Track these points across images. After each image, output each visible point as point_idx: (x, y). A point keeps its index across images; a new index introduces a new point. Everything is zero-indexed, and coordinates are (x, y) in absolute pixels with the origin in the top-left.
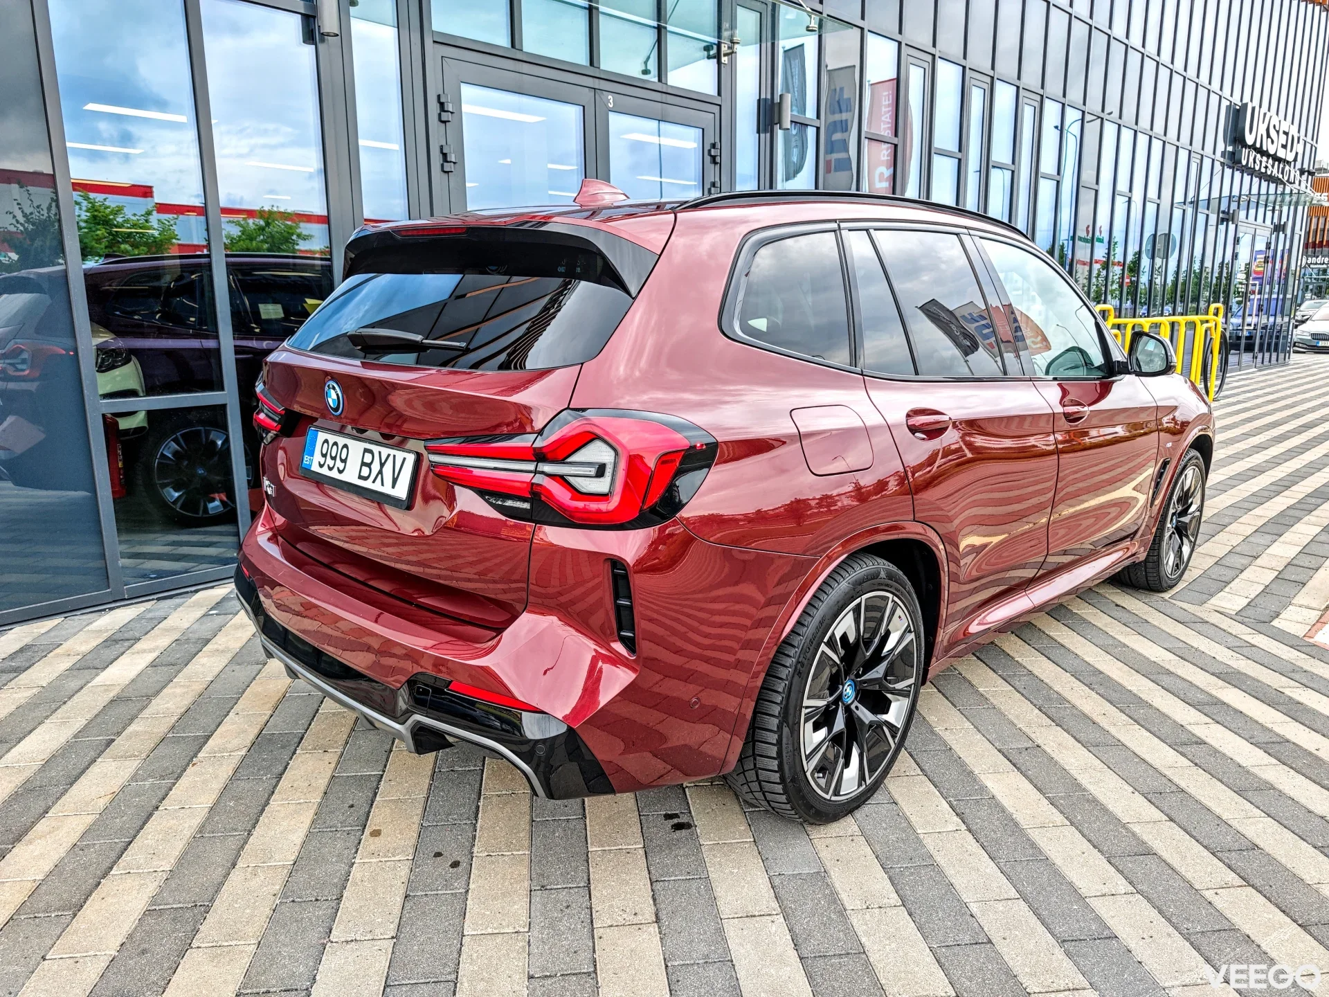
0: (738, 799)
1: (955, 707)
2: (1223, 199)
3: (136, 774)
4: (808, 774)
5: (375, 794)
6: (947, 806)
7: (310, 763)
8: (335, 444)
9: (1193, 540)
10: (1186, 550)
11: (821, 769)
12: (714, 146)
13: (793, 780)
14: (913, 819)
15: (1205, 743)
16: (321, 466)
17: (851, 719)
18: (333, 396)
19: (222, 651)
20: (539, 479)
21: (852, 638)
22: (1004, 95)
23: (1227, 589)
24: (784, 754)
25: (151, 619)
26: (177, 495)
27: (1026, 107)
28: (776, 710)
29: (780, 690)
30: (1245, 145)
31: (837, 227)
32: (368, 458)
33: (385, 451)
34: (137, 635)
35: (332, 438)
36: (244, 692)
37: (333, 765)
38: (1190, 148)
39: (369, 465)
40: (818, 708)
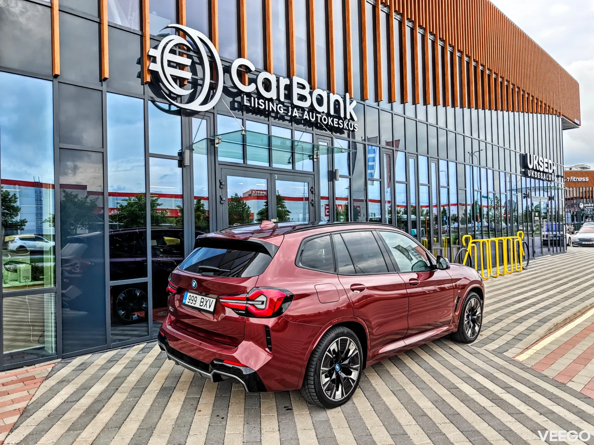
0: (307, 402)
1: (381, 378)
2: (523, 189)
3: (127, 397)
4: (324, 391)
5: (199, 402)
6: (369, 404)
7: (179, 394)
8: (193, 296)
9: (480, 325)
10: (477, 328)
11: (328, 389)
12: (312, 188)
13: (319, 392)
14: (358, 408)
15: (459, 388)
16: (189, 303)
17: (338, 376)
18: (194, 284)
19: (146, 364)
20: (247, 305)
21: (336, 350)
22: (423, 161)
23: (493, 342)
24: (316, 384)
25: (120, 354)
26: (123, 312)
27: (432, 163)
28: (313, 370)
29: (314, 364)
30: (529, 169)
31: (331, 234)
32: (202, 300)
33: (207, 298)
34: (118, 359)
35: (192, 295)
36: (155, 375)
37: (185, 395)
38: (505, 172)
39: (203, 302)
40: (326, 370)
